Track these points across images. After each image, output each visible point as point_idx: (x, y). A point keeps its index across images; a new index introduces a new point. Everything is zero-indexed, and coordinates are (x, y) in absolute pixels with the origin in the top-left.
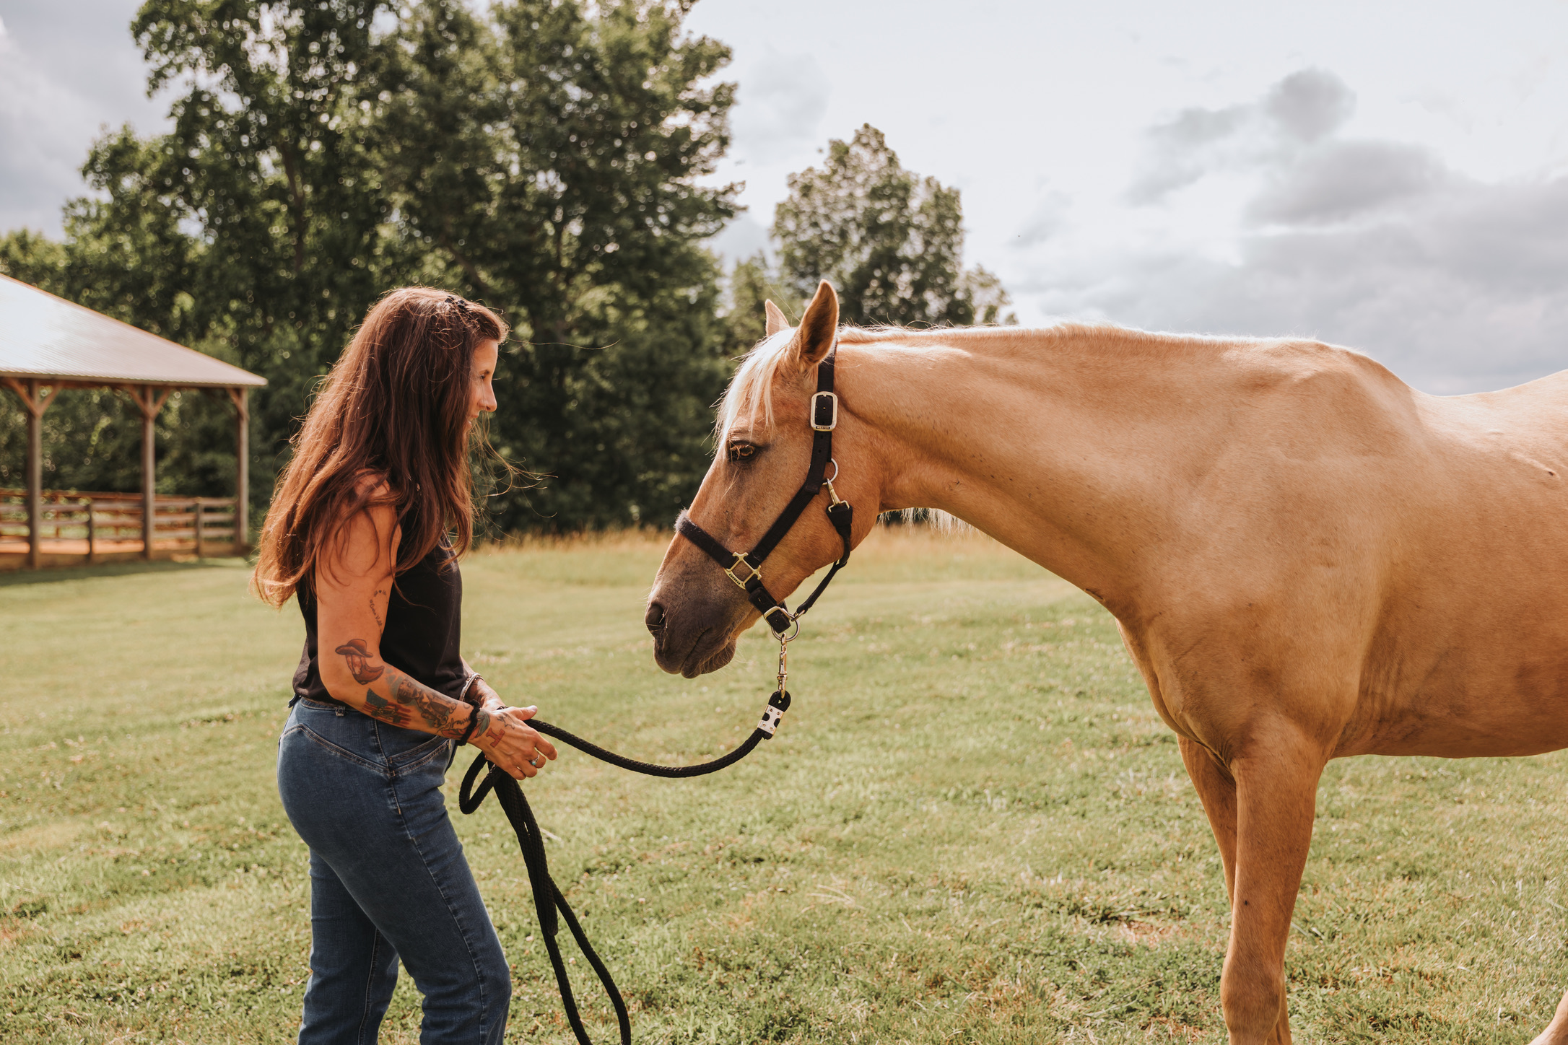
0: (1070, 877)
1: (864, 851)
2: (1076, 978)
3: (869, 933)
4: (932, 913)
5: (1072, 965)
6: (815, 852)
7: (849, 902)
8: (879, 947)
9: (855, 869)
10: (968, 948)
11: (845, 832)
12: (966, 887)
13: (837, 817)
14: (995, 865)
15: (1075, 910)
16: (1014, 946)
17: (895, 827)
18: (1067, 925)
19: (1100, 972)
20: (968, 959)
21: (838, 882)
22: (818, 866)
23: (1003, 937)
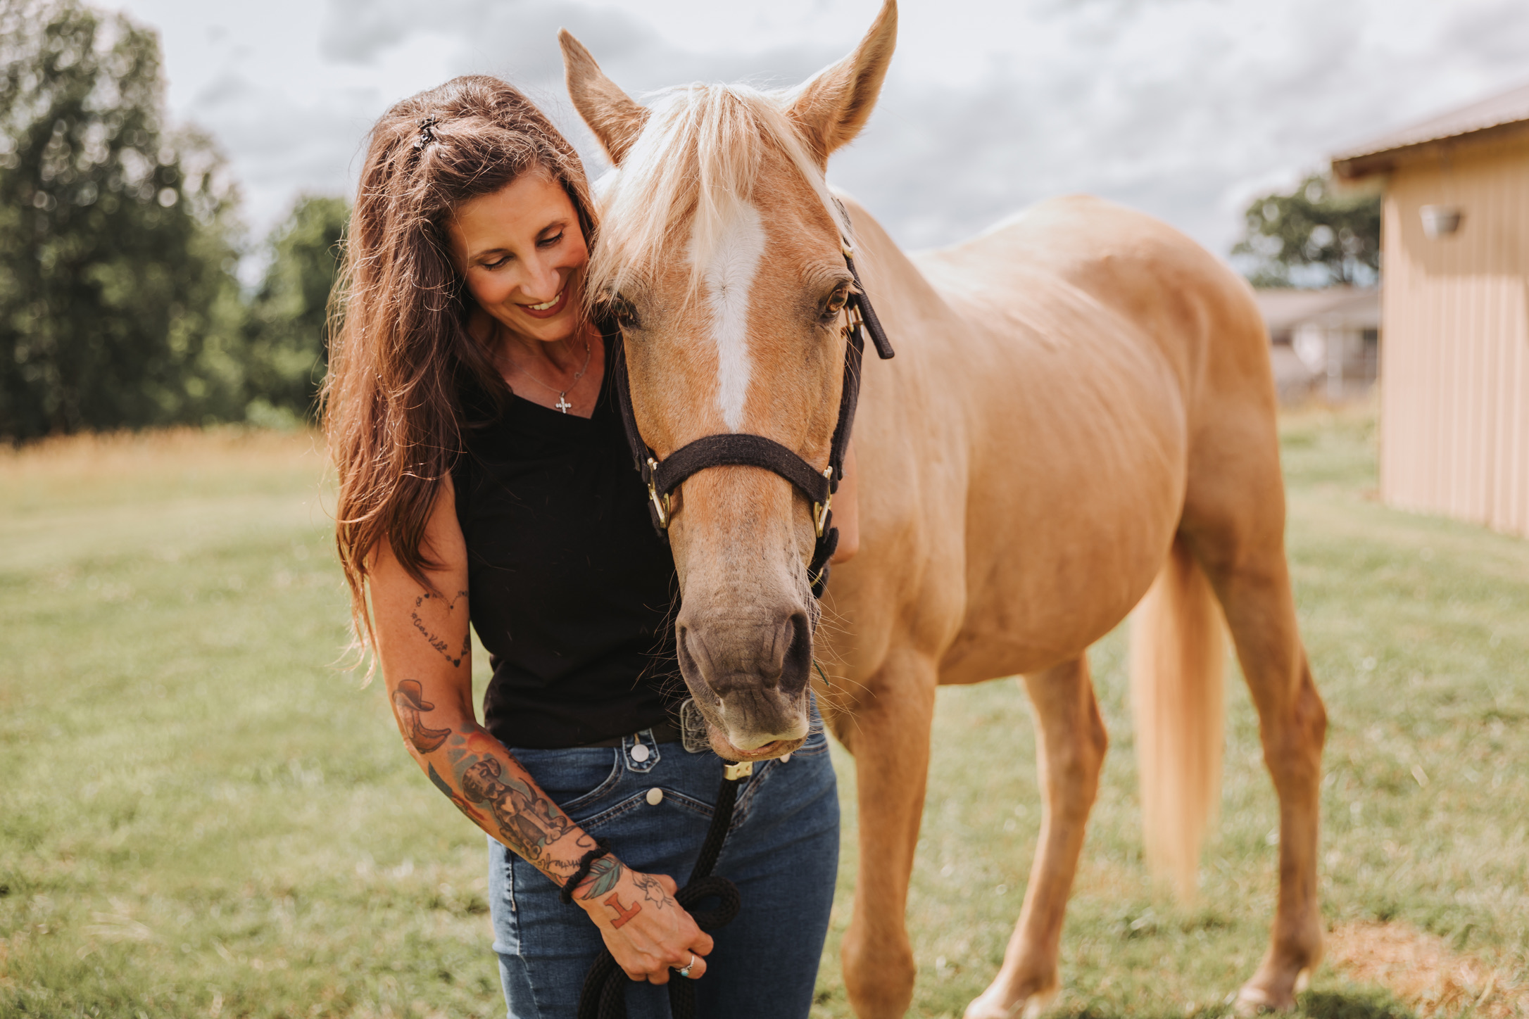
0: (419, 864)
1: (147, 861)
2: (456, 994)
3: (177, 972)
4: (254, 933)
5: (446, 977)
6: (81, 871)
7: (140, 933)
8: (195, 990)
9: (140, 887)
10: (312, 974)
11: (119, 839)
12: (292, 893)
13: (103, 820)
14: (324, 860)
15: (435, 905)
16: (372, 963)
17: (185, 824)
18: (429, 925)
19: (483, 982)
20: (316, 989)
21: (121, 908)
22: (87, 888)
23: (353, 954)
